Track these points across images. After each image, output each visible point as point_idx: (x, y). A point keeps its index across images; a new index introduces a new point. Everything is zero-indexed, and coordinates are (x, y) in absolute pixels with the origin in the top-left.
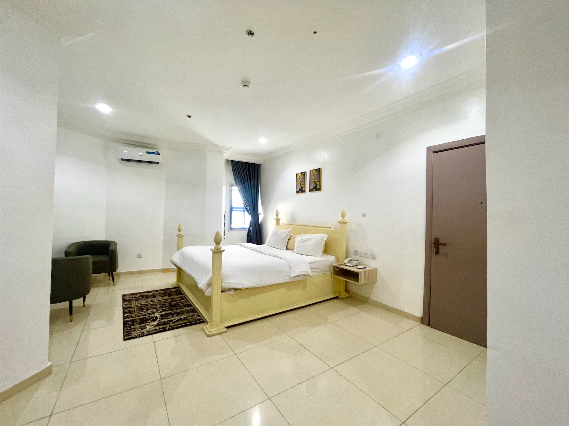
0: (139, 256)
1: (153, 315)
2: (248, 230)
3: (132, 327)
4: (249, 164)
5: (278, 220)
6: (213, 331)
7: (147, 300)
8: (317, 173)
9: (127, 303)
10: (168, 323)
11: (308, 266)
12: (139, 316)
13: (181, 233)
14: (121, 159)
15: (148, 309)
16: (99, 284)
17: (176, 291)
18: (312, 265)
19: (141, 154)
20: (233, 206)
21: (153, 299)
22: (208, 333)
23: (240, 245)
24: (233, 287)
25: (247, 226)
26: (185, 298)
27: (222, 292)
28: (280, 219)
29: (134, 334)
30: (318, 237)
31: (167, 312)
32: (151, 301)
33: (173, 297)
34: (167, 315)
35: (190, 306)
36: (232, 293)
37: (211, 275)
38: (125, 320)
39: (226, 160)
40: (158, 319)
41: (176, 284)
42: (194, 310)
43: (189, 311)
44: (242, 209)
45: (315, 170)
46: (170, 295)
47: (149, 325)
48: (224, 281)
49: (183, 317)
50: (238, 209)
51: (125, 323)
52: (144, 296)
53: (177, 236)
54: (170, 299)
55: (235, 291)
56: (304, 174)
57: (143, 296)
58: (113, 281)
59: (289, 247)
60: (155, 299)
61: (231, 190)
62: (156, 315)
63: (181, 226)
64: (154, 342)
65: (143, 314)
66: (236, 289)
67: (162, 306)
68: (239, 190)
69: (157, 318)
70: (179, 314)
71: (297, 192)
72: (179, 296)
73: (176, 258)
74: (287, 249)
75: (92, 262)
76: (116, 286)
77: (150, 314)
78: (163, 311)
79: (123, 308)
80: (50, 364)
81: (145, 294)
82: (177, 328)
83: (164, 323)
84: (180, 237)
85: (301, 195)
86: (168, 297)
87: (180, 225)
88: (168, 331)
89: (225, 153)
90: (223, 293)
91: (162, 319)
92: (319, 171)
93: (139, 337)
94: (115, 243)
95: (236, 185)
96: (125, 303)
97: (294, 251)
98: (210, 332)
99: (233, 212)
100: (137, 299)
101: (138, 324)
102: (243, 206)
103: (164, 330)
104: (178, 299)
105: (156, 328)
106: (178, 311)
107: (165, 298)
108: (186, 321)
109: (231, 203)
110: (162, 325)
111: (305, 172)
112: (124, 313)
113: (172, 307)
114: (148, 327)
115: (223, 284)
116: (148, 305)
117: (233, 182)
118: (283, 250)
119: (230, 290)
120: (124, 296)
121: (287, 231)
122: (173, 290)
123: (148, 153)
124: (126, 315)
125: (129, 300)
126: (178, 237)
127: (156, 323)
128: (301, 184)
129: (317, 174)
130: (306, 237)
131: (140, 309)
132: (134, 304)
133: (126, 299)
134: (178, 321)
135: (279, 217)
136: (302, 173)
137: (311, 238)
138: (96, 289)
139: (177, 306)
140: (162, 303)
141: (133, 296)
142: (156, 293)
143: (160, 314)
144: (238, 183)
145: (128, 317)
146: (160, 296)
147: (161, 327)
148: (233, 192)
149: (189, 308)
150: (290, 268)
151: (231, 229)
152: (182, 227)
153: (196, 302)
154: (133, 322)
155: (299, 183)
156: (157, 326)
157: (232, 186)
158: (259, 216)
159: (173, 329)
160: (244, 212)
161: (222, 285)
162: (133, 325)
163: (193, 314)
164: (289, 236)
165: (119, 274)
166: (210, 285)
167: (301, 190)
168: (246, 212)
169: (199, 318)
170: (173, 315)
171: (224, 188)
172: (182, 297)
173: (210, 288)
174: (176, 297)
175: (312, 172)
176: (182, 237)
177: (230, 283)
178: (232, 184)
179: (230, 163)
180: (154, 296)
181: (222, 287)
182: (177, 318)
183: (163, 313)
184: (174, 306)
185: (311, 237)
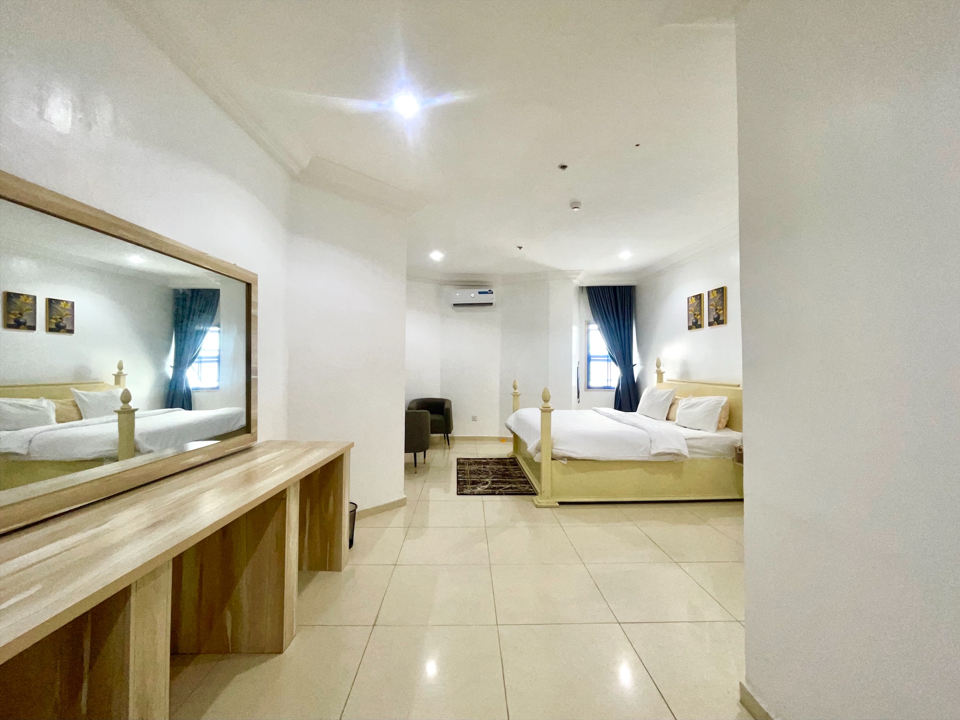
0: (474, 419)
1: (484, 480)
2: (615, 390)
3: (465, 486)
4: (614, 288)
5: (660, 374)
6: (543, 503)
7: (480, 466)
8: (720, 295)
9: (461, 466)
10: (498, 489)
11: (684, 442)
12: (471, 478)
13: (517, 391)
14: (454, 304)
15: (480, 474)
16: (435, 445)
17: (512, 462)
18: (690, 442)
19: (472, 296)
20: (592, 354)
21: (485, 466)
22: (537, 503)
23: (595, 410)
24: (565, 455)
25: (614, 384)
26: (520, 469)
27: (553, 459)
28: (664, 372)
29: (465, 491)
30: (711, 401)
31: (498, 479)
32: (484, 467)
33: (507, 467)
34: (497, 482)
35: (524, 477)
36: (565, 462)
37: (540, 438)
38: (459, 479)
39: (578, 289)
40: (489, 484)
41: (512, 454)
42: (527, 482)
43: (521, 483)
44: (606, 359)
45: (715, 290)
46: (505, 464)
47: (479, 487)
48: (555, 446)
49: (514, 486)
50: (599, 358)
51: (458, 482)
52: (478, 462)
53: (512, 394)
54: (504, 468)
55: (569, 461)
56: (699, 297)
57: (476, 462)
58: (449, 444)
59: (670, 417)
60: (488, 466)
61: (588, 331)
62: (487, 480)
63: (517, 382)
64: (483, 501)
65: (475, 477)
66: (570, 459)
67: (494, 473)
68: (599, 329)
69: (487, 483)
70: (510, 483)
71: (690, 328)
72: (513, 467)
73: (511, 421)
74: (667, 419)
75: (430, 421)
76: (451, 450)
77: (481, 478)
78: (495, 478)
79: (457, 470)
80: (405, 496)
81: (479, 460)
82: (506, 494)
83: (494, 488)
84: (516, 395)
85: (696, 332)
86: (501, 467)
87: (515, 381)
88: (496, 495)
89: (575, 278)
90: (553, 461)
91: (492, 484)
92: (722, 291)
93: (470, 495)
94: (450, 402)
95: (594, 322)
96: (459, 466)
97: (676, 422)
98: (539, 503)
99: (592, 363)
100: (470, 464)
101: (470, 484)
102: (606, 353)
103: (494, 494)
104: (512, 470)
105: (486, 491)
106: (511, 480)
107: (498, 467)
108: (517, 490)
109: (588, 348)
110: (492, 489)
111: (700, 295)
112: (458, 473)
113: (504, 475)
114: (479, 489)
115: (554, 450)
116: (480, 471)
117: (591, 318)
118: (662, 420)
119: (563, 458)
120: (458, 459)
121: (667, 393)
122: (508, 460)
123: (480, 293)
124: (460, 476)
125: (463, 464)
126: (514, 396)
127: (486, 486)
128: (695, 315)
129: (718, 297)
130: (694, 400)
131: (472, 472)
132: (467, 468)
133: (460, 462)
134: (508, 488)
135: (662, 369)
136: (696, 296)
137: (699, 402)
138: (434, 451)
139: (510, 476)
140: (495, 471)
141: (467, 461)
142: (489, 460)
143: (492, 480)
144: (597, 318)
145: (461, 477)
146: (493, 464)
147: (490, 490)
148: (591, 333)
149: (522, 480)
150: (651, 442)
151: (589, 387)
152: (518, 385)
153: (529, 472)
154: (465, 482)
155: (691, 313)
156: (486, 489)
157: (588, 323)
158: (634, 367)
159: (502, 494)
160: (609, 363)
161: (552, 451)
162: (465, 485)
163: (525, 485)
164: (672, 399)
165: (453, 438)
166: (538, 449)
167: (696, 325)
168: (613, 363)
169: (531, 490)
170: (504, 483)
171: (575, 329)
172: (517, 468)
173: (539, 453)
174: (510, 467)
175: (711, 294)
176: (519, 396)
177: (563, 450)
178: (589, 321)
179: (585, 291)
180: (487, 463)
181: (552, 454)
182: (508, 486)
183: (494, 480)
184: (507, 475)
185: (700, 400)
